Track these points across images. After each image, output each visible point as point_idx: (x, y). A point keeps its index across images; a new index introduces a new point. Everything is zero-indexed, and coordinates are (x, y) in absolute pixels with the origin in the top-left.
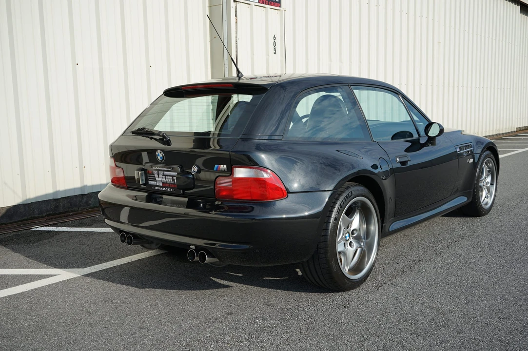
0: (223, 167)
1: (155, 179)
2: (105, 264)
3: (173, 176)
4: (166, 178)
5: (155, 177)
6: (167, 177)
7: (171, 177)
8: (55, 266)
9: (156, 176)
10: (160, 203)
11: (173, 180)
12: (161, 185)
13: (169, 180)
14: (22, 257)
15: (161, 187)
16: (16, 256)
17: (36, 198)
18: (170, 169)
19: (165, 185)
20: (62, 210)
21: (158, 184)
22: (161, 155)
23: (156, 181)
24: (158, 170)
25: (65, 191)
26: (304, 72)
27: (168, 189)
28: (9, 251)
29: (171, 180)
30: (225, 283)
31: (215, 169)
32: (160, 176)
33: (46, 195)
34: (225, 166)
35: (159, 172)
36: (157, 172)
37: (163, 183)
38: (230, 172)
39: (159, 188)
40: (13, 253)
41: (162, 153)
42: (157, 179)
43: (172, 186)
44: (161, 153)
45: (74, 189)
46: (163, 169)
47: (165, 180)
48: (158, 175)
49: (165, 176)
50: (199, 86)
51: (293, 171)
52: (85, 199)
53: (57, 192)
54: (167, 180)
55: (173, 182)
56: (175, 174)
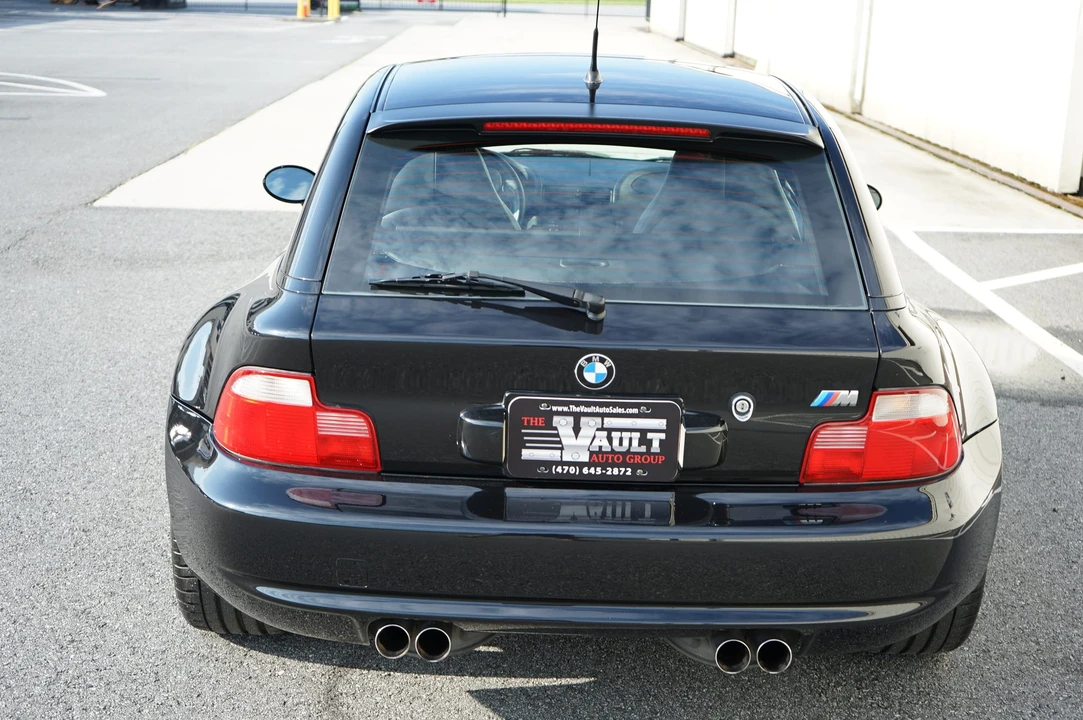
0: (848, 397)
1: (560, 442)
3: (643, 432)
4: (610, 439)
5: (557, 435)
6: (614, 434)
7: (638, 435)
9: (566, 431)
11: (644, 441)
12: (585, 458)
13: (628, 442)
15: (581, 465)
18: (635, 411)
19: (598, 457)
21: (566, 458)
22: (601, 369)
23: (562, 449)
24: (579, 415)
27: (614, 471)
29: (635, 443)
31: (816, 402)
32: (586, 432)
34: (855, 393)
35: (583, 420)
36: (571, 419)
37: (597, 453)
38: (866, 405)
39: (572, 470)
41: (609, 362)
42: (565, 441)
43: (637, 459)
44: (602, 361)
46: (598, 410)
47: (605, 443)
48: (577, 429)
49: (610, 431)
54: (616, 443)
55: (643, 449)
56: (661, 423)
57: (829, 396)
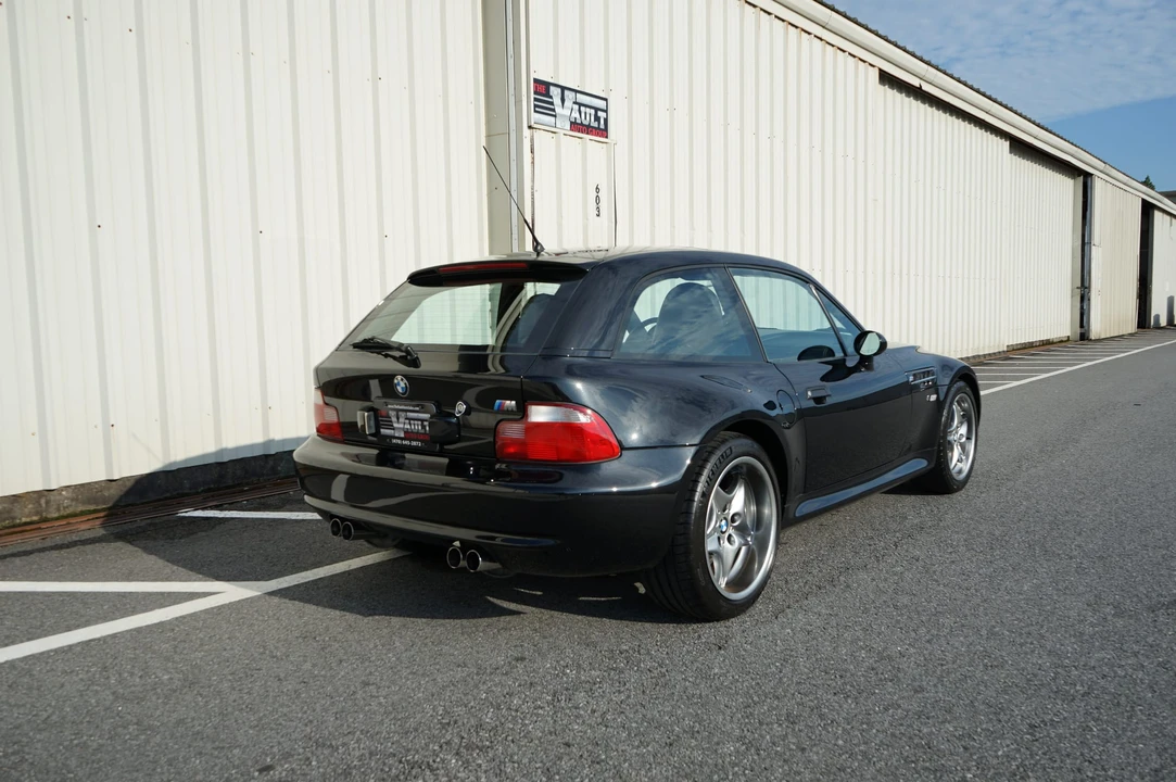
0: (510, 404)
1: (392, 426)
2: (303, 574)
3: (422, 421)
4: (410, 424)
5: (391, 422)
6: (412, 422)
7: (420, 422)
8: (218, 578)
9: (394, 419)
10: (400, 467)
11: (423, 427)
12: (402, 435)
13: (417, 427)
14: (161, 562)
15: (401, 439)
16: (152, 561)
17: (186, 461)
18: (417, 409)
19: (409, 435)
20: (230, 483)
21: (396, 435)
22: (402, 384)
23: (393, 429)
24: (398, 411)
25: (237, 449)
26: (648, 245)
27: (414, 443)
28: (140, 552)
29: (420, 428)
30: (513, 606)
31: (496, 407)
32: (401, 420)
33: (204, 456)
34: (514, 402)
35: (400, 413)
36: (395, 413)
37: (406, 432)
38: (522, 412)
39: (399, 442)
40: (144, 555)
41: (405, 381)
42: (395, 425)
43: (422, 437)
44: (402, 380)
45: (252, 446)
46: (406, 408)
47: (409, 427)
48: (398, 419)
49: (410, 419)
50: (468, 267)
51: (629, 413)
52: (271, 463)
53: (222, 452)
54: (413, 427)
55: (423, 431)
56: (427, 416)
57: (500, 405)
